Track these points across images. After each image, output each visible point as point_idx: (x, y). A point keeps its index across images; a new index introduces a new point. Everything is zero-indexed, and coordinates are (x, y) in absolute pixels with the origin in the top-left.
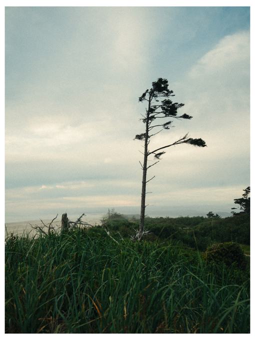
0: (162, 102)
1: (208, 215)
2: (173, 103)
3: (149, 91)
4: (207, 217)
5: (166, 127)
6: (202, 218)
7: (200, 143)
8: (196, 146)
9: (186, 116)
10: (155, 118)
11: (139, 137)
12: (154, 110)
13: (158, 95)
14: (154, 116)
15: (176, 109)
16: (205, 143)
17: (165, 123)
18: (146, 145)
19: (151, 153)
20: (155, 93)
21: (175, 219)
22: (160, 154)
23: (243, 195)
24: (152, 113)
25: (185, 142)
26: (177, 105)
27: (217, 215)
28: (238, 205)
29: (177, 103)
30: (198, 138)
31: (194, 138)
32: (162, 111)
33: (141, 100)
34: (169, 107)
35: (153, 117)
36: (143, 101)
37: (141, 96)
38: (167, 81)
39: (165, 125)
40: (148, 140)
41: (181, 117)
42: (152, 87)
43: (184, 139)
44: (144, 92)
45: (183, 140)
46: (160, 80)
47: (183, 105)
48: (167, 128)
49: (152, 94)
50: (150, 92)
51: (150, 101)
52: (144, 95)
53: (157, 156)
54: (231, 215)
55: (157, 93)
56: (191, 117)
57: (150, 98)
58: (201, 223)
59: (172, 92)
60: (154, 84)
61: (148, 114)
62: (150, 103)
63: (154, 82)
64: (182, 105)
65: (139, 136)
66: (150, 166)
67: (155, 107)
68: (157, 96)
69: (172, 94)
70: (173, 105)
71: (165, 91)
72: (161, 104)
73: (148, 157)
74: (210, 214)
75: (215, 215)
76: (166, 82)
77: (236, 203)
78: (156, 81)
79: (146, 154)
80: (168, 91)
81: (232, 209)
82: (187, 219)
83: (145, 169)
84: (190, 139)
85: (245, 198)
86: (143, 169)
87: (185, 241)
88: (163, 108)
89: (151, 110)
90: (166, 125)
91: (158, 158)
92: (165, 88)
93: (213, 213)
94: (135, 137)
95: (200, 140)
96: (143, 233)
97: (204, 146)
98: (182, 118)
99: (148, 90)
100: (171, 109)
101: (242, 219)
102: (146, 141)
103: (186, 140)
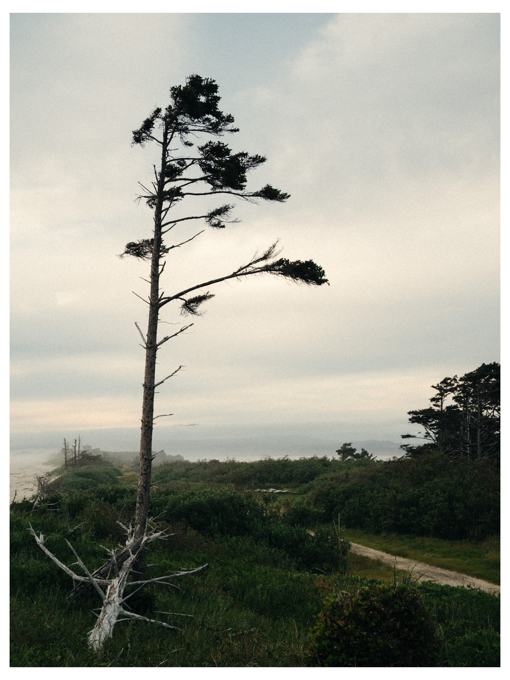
0: (201, 149)
1: (339, 452)
2: (233, 153)
3: (163, 113)
4: (338, 457)
5: (214, 221)
6: (324, 462)
7: (308, 272)
8: (300, 281)
9: (270, 193)
10: (183, 195)
11: (135, 249)
12: (180, 172)
13: (190, 127)
14: (179, 188)
15: (243, 170)
16: (323, 273)
17: (212, 210)
18: (155, 276)
19: (170, 299)
20: (182, 119)
21: (252, 466)
22: (199, 300)
23: (433, 400)
24: (172, 180)
25: (267, 269)
26: (245, 160)
27: (365, 453)
28: (419, 429)
29: (244, 155)
30: (303, 260)
31: (292, 260)
32: (202, 175)
33: (138, 138)
34: (220, 163)
35: (176, 193)
36: (145, 143)
37: (138, 126)
38: (216, 87)
39: (211, 216)
40: (161, 261)
41: (256, 195)
42: (170, 102)
43: (265, 257)
44: (148, 115)
45: (262, 264)
46: (195, 81)
47: (263, 160)
48: (218, 225)
49: (172, 124)
50: (166, 116)
51: (165, 144)
52: (148, 124)
53: (190, 306)
54: (401, 454)
55: (187, 119)
56: (284, 197)
57: (165, 135)
58: (321, 477)
59: (230, 119)
60: (177, 93)
61: (161, 184)
62: (165, 151)
63: (177, 85)
64: (259, 160)
65: (135, 245)
66: (166, 339)
67: (181, 161)
68: (186, 130)
69: (230, 126)
70: (232, 158)
71: (210, 116)
72: (198, 155)
73: (161, 310)
74: (346, 450)
75: (359, 451)
76: (211, 88)
77: (413, 420)
78: (183, 83)
79: (156, 303)
80: (218, 115)
81: (404, 437)
82: (285, 464)
83: (152, 347)
84: (281, 262)
85: (436, 409)
86: (148, 348)
87: (275, 541)
88: (206, 168)
89: (169, 171)
90: (216, 218)
91: (192, 311)
92: (211, 106)
93: (353, 446)
94: (124, 249)
95: (310, 264)
96: (145, 538)
97: (320, 282)
98: (260, 199)
99: (158, 111)
100: (227, 170)
101: (431, 468)
102: (155, 265)
103: (270, 262)
